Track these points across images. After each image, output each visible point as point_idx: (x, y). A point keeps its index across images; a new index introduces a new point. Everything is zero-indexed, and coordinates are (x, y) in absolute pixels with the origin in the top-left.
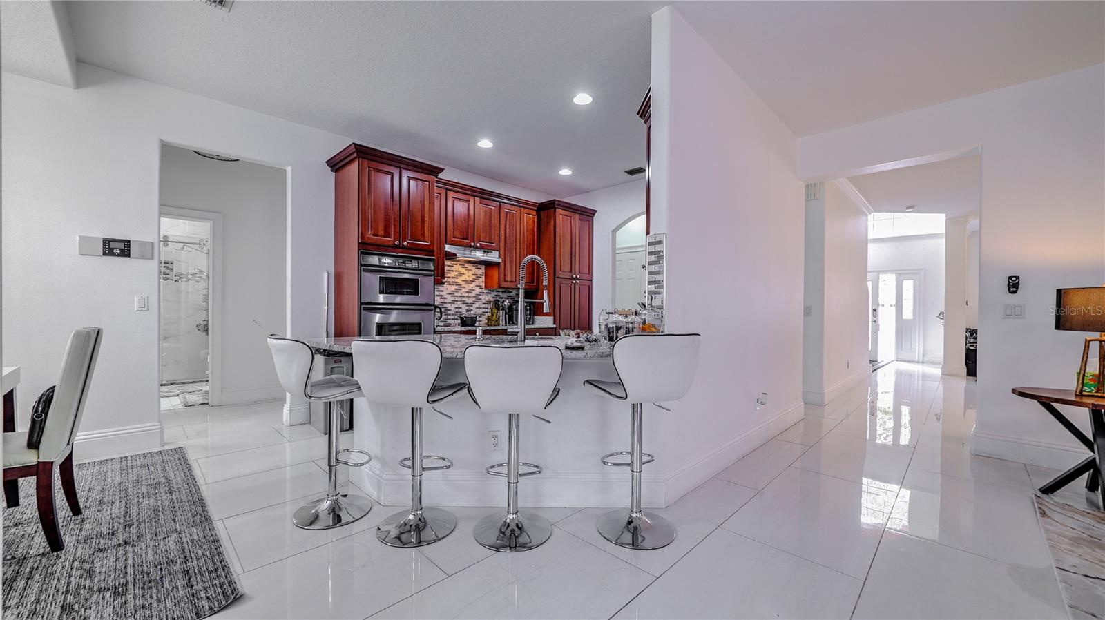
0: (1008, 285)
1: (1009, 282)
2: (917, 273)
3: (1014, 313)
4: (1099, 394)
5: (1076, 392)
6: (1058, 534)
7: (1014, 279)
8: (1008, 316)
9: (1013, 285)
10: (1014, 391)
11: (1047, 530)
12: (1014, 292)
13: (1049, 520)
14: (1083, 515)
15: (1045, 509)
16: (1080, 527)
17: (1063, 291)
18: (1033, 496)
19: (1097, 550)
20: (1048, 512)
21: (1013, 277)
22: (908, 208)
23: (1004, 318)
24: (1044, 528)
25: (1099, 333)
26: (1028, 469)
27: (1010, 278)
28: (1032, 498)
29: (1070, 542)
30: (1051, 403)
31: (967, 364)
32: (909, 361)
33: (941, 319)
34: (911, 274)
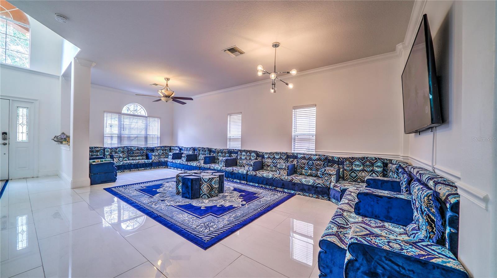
2: (31, 102)
31: (90, 176)
32: (25, 178)
33: (55, 141)
34: (27, 102)
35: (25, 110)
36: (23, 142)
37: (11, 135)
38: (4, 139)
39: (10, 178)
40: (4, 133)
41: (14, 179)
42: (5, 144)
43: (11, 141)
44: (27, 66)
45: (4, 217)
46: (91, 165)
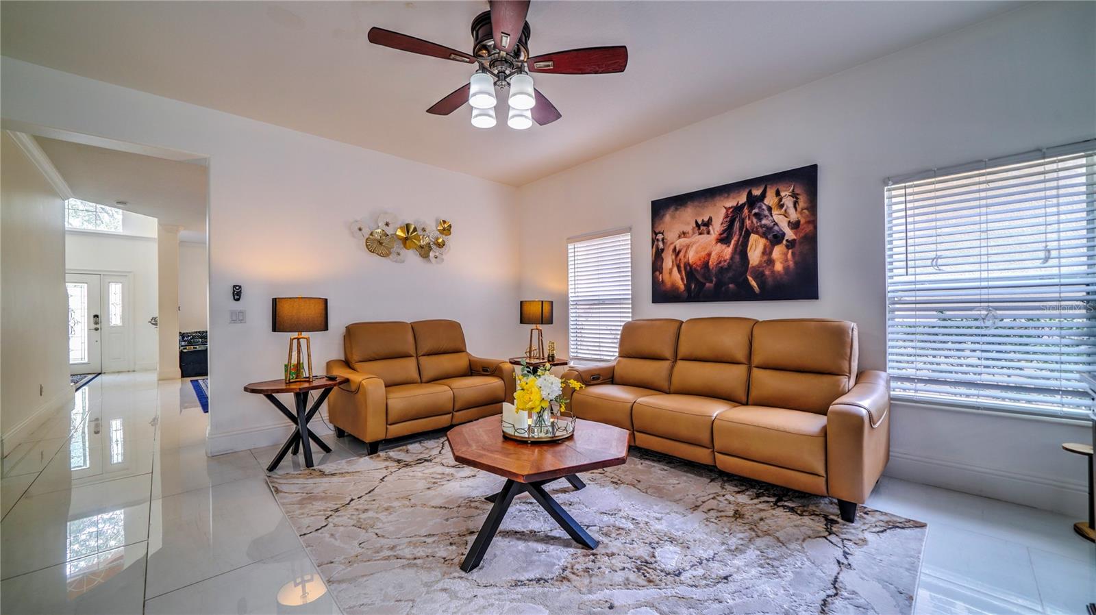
0: (233, 293)
1: (234, 291)
2: (126, 276)
3: (238, 317)
4: (299, 380)
5: (286, 380)
6: (291, 504)
7: (237, 288)
8: (233, 321)
9: (237, 293)
10: (246, 389)
11: (283, 504)
12: (238, 300)
13: (282, 494)
14: (298, 478)
15: (276, 486)
16: (300, 489)
17: (277, 300)
18: (266, 477)
19: (314, 503)
20: (279, 488)
21: (237, 286)
22: (119, 203)
23: (230, 323)
24: (281, 503)
25: (297, 333)
26: (254, 453)
27: (235, 286)
28: (266, 480)
29: (299, 506)
30: (274, 394)
31: (181, 366)
32: (119, 372)
33: (153, 324)
34: (119, 276)
35: (119, 286)
36: (116, 327)
37: (103, 318)
38: (96, 323)
39: (103, 371)
40: (96, 316)
41: (108, 373)
42: (97, 329)
43: (104, 325)
44: (120, 230)
45: (97, 419)
46: (181, 353)
